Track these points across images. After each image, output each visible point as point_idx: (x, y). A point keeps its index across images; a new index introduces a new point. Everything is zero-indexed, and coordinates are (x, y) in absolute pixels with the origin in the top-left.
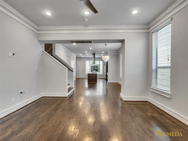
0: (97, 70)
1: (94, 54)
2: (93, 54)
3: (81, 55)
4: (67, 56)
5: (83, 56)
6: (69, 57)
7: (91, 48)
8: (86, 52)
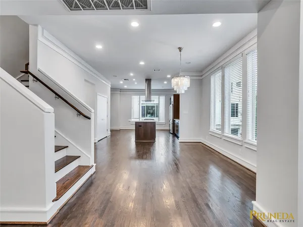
0: (152, 114)
1: (148, 81)
2: (146, 80)
3: (121, 82)
4: (85, 80)
5: (126, 87)
6: (93, 84)
7: (142, 63)
8: (132, 74)
